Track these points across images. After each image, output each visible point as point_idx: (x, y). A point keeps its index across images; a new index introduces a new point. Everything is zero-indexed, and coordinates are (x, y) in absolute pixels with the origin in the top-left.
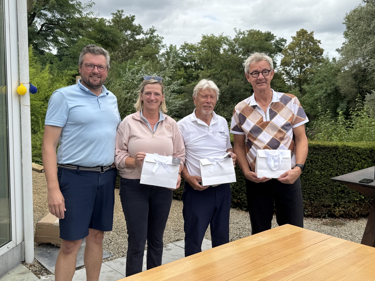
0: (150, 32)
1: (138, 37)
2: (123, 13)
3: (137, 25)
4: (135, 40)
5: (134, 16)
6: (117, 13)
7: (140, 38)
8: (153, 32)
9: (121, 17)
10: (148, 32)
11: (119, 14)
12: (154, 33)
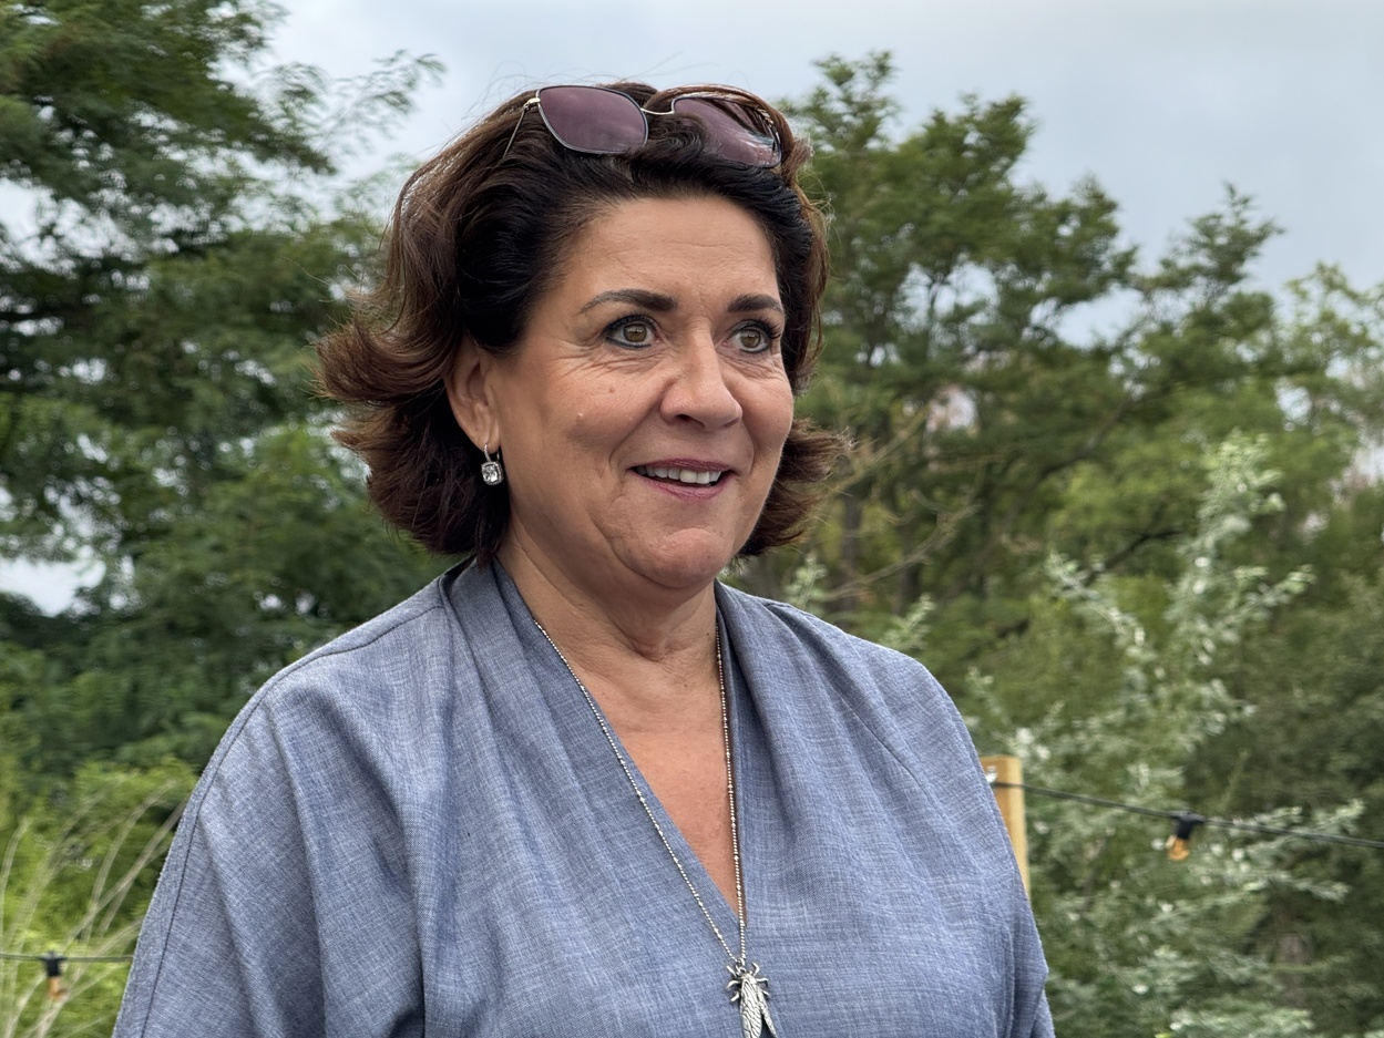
0: (1203, 259)
1: (1080, 326)
2: (885, 90)
3: (1058, 193)
4: (1054, 355)
5: (1014, 107)
6: (822, 95)
7: (1111, 337)
8: (1239, 257)
9: (869, 129)
10: (1183, 262)
11: (848, 100)
12: (1248, 267)
